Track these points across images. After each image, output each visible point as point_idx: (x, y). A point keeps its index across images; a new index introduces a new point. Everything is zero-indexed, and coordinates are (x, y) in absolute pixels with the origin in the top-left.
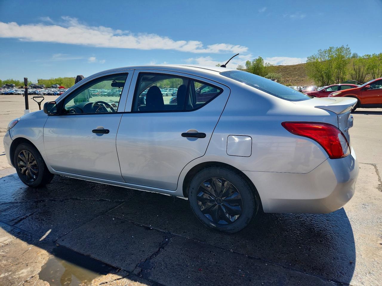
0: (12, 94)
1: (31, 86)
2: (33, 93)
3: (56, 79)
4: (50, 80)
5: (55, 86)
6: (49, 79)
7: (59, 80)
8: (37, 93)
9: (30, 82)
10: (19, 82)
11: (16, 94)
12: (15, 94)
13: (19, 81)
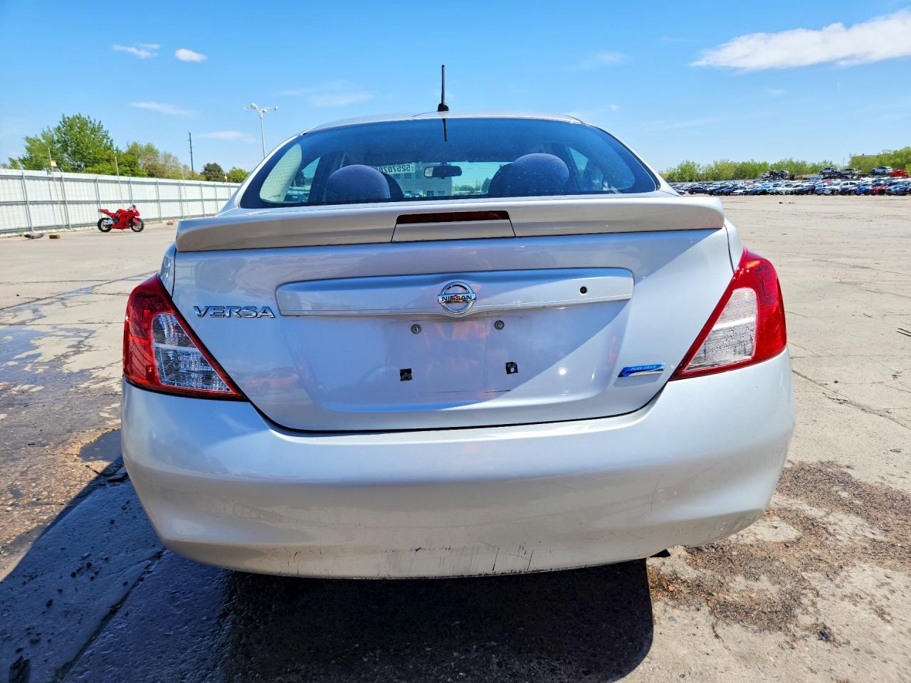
0: (764, 193)
1: (824, 174)
2: (809, 190)
3: (895, 152)
4: (878, 157)
5: (881, 171)
6: (876, 154)
7: (904, 154)
8: (817, 190)
9: (831, 163)
10: (805, 165)
11: (772, 194)
12: (770, 192)
13: (804, 162)
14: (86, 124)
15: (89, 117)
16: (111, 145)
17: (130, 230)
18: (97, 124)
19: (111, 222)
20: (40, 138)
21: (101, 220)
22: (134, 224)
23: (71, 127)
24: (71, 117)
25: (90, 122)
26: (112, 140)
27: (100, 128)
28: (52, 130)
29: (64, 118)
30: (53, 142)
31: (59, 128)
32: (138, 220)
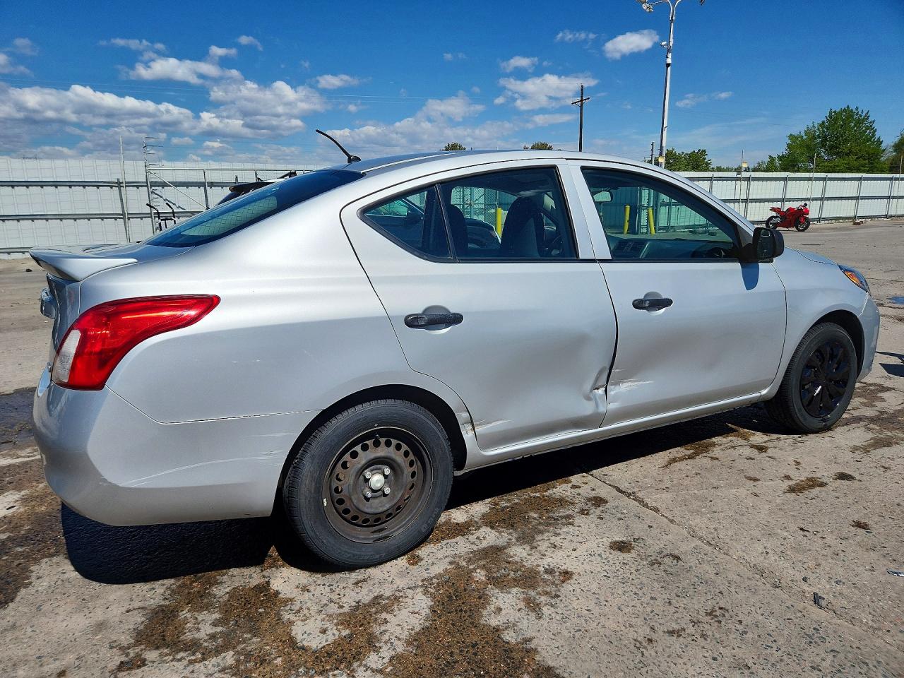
14: (852, 116)
15: (857, 109)
16: (873, 135)
17: (795, 229)
18: (864, 115)
19: (778, 220)
20: (803, 134)
21: (771, 218)
22: (800, 223)
23: (836, 120)
24: (838, 111)
25: (857, 114)
26: (876, 131)
27: (867, 117)
28: (816, 125)
29: (830, 113)
30: (814, 138)
31: (823, 122)
32: (806, 218)
